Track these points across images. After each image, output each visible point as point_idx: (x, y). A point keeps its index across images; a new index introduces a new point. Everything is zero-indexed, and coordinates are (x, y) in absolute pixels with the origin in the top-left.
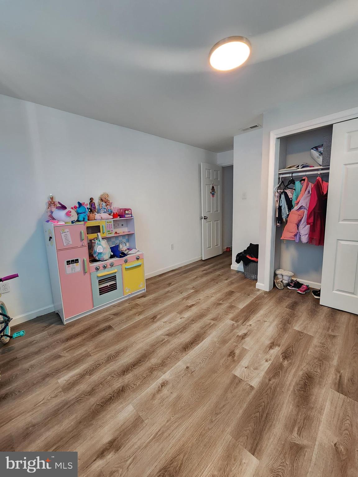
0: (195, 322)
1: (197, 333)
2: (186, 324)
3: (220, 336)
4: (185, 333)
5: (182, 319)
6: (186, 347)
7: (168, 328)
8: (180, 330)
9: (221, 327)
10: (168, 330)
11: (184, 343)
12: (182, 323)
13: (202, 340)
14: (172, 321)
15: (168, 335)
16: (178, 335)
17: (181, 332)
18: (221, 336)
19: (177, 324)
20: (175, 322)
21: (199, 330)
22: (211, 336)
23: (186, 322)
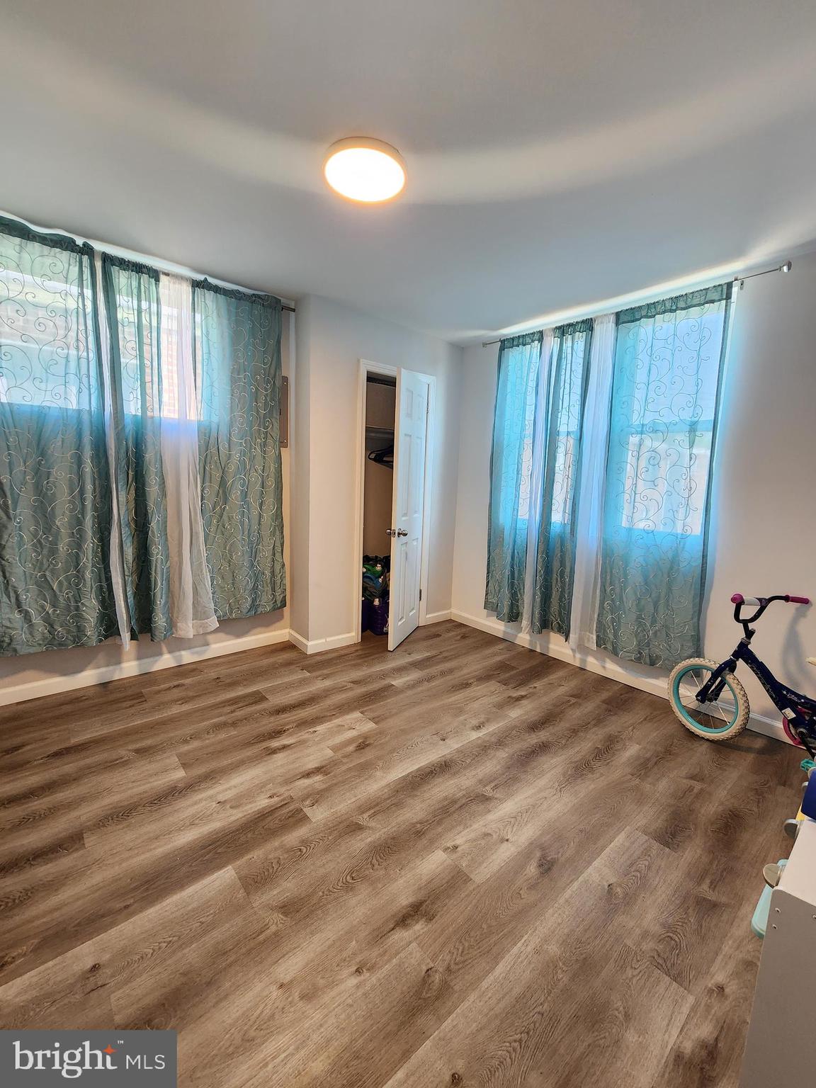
0: (414, 825)
1: (415, 793)
2: (440, 823)
3: (366, 779)
4: (446, 798)
5: (450, 844)
6: (444, 768)
7: (491, 817)
8: (457, 806)
9: (349, 802)
10: (489, 811)
11: (447, 776)
12: (453, 827)
13: (408, 775)
14: (483, 842)
15: (485, 799)
16: (461, 794)
17: (454, 802)
18: (362, 779)
19: (466, 827)
20: (472, 835)
21: (410, 801)
22: (383, 783)
23: (440, 829)
